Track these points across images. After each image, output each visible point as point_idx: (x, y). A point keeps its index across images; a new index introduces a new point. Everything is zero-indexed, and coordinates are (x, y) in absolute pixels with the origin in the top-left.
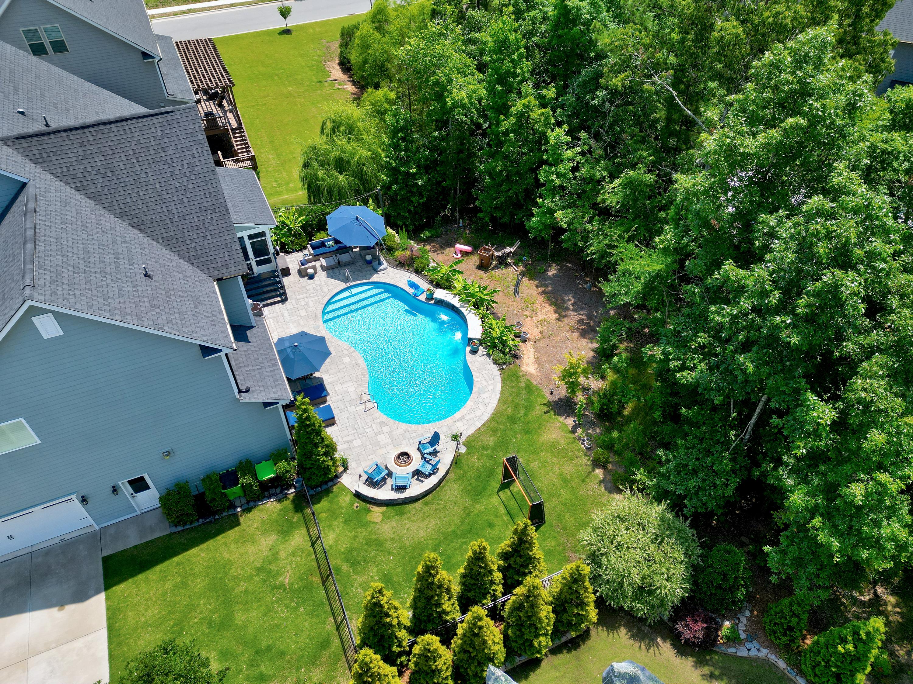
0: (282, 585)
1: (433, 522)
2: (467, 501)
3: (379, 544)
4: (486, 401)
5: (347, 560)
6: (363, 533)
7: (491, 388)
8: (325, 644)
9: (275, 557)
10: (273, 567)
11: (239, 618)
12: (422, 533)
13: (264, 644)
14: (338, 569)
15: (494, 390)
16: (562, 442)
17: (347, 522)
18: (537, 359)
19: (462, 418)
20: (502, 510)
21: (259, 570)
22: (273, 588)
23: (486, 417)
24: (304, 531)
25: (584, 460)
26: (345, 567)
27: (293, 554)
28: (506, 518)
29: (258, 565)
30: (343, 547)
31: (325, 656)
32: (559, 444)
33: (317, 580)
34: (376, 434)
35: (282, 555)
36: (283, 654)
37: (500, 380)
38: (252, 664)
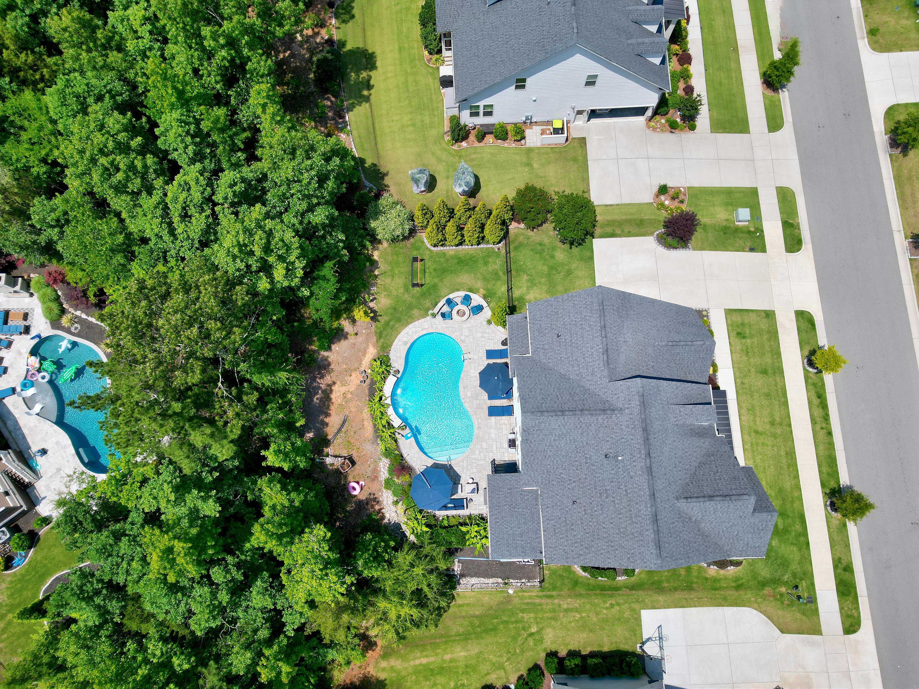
0: (528, 275)
1: (459, 280)
2: (440, 284)
3: (485, 279)
4: (406, 335)
5: (499, 276)
6: (489, 286)
7: (400, 343)
8: (516, 248)
9: (528, 288)
10: (530, 284)
11: (545, 268)
12: (465, 277)
13: (538, 256)
14: (504, 274)
15: (399, 341)
16: (383, 295)
17: (495, 294)
18: (364, 355)
19: (423, 330)
20: (427, 274)
21: (535, 285)
22: (531, 276)
23: (411, 326)
24: (514, 296)
25: (379, 282)
26: (501, 274)
27: (520, 287)
28: (427, 271)
29: (535, 288)
30: (499, 283)
31: (517, 244)
32: (385, 295)
33: (513, 272)
34: (468, 336)
35: (525, 289)
36: (532, 250)
37: (393, 347)
38: (543, 250)
